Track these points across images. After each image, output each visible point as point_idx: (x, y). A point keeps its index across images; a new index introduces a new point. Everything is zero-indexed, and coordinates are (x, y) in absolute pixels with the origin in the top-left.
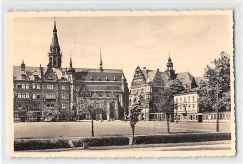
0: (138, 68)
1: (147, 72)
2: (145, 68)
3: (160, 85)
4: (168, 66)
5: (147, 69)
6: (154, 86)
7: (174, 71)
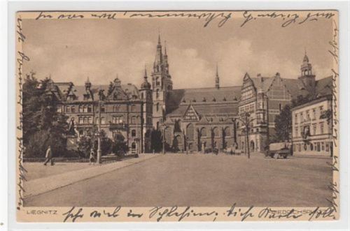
0: (246, 74)
1: (262, 81)
2: (259, 75)
3: (283, 98)
4: (304, 69)
5: (262, 76)
6: (270, 99)
7: (315, 76)
